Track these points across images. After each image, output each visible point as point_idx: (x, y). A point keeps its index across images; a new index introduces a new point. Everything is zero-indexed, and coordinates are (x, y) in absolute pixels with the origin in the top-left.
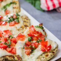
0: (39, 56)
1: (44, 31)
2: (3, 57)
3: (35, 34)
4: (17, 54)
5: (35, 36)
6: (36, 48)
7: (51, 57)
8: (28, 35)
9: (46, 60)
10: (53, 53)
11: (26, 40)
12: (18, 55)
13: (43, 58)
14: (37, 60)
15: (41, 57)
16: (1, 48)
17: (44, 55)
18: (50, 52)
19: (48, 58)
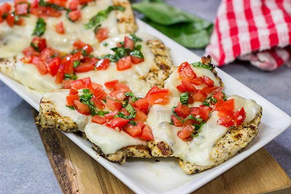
0: (218, 141)
1: (215, 74)
2: (123, 149)
3: (197, 84)
4: (157, 141)
5: (197, 91)
6: (205, 119)
7: (250, 140)
8: (178, 88)
9: (236, 147)
10: (253, 128)
11: (175, 101)
12: (162, 142)
13: (229, 142)
14: (215, 149)
15: (222, 141)
16: (114, 127)
17: (230, 137)
18: (245, 127)
19: (242, 142)
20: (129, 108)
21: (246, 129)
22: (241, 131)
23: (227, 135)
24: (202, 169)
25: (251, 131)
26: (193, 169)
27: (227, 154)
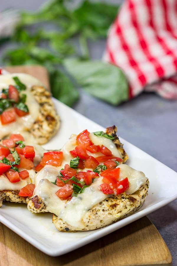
0: (94, 207)
6: (89, 183)
9: (109, 216)
10: (132, 200)
12: (36, 197)
13: (103, 210)
14: (88, 214)
15: (98, 208)
17: (106, 205)
18: (123, 198)
19: (116, 212)
20: (15, 155)
21: (123, 200)
22: (118, 201)
23: (104, 203)
24: (73, 229)
25: (128, 203)
26: (64, 226)
27: (99, 221)
